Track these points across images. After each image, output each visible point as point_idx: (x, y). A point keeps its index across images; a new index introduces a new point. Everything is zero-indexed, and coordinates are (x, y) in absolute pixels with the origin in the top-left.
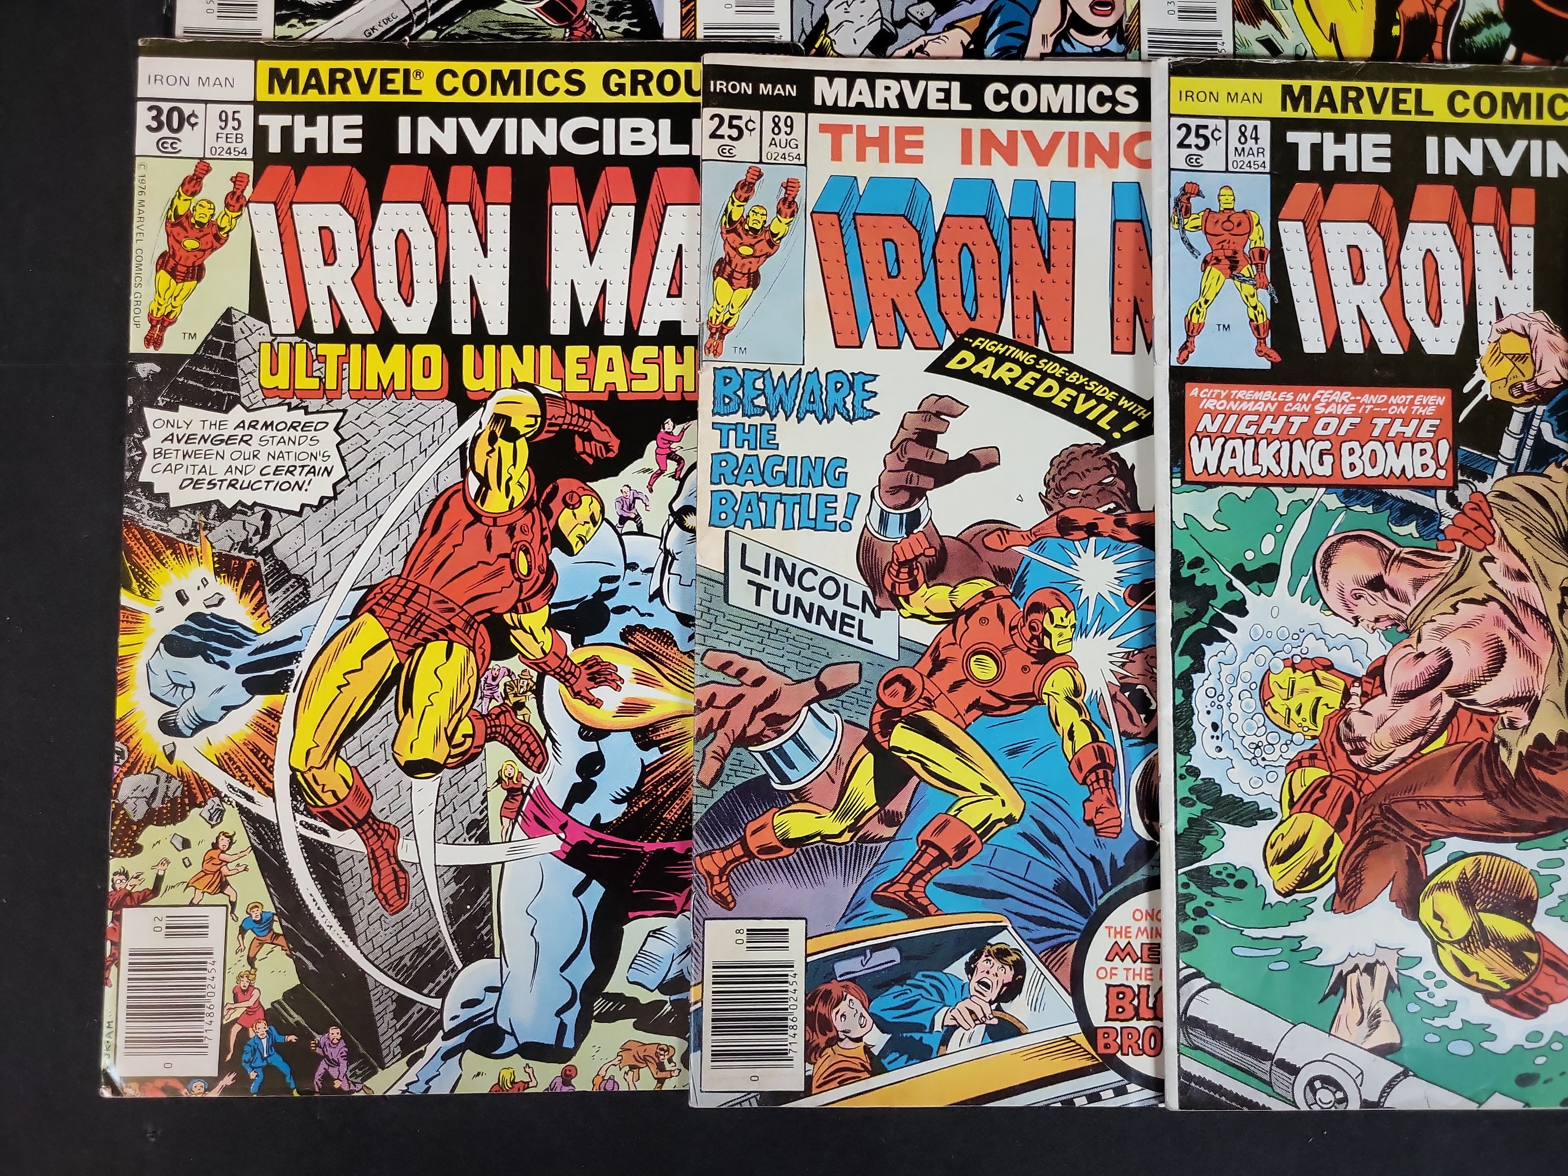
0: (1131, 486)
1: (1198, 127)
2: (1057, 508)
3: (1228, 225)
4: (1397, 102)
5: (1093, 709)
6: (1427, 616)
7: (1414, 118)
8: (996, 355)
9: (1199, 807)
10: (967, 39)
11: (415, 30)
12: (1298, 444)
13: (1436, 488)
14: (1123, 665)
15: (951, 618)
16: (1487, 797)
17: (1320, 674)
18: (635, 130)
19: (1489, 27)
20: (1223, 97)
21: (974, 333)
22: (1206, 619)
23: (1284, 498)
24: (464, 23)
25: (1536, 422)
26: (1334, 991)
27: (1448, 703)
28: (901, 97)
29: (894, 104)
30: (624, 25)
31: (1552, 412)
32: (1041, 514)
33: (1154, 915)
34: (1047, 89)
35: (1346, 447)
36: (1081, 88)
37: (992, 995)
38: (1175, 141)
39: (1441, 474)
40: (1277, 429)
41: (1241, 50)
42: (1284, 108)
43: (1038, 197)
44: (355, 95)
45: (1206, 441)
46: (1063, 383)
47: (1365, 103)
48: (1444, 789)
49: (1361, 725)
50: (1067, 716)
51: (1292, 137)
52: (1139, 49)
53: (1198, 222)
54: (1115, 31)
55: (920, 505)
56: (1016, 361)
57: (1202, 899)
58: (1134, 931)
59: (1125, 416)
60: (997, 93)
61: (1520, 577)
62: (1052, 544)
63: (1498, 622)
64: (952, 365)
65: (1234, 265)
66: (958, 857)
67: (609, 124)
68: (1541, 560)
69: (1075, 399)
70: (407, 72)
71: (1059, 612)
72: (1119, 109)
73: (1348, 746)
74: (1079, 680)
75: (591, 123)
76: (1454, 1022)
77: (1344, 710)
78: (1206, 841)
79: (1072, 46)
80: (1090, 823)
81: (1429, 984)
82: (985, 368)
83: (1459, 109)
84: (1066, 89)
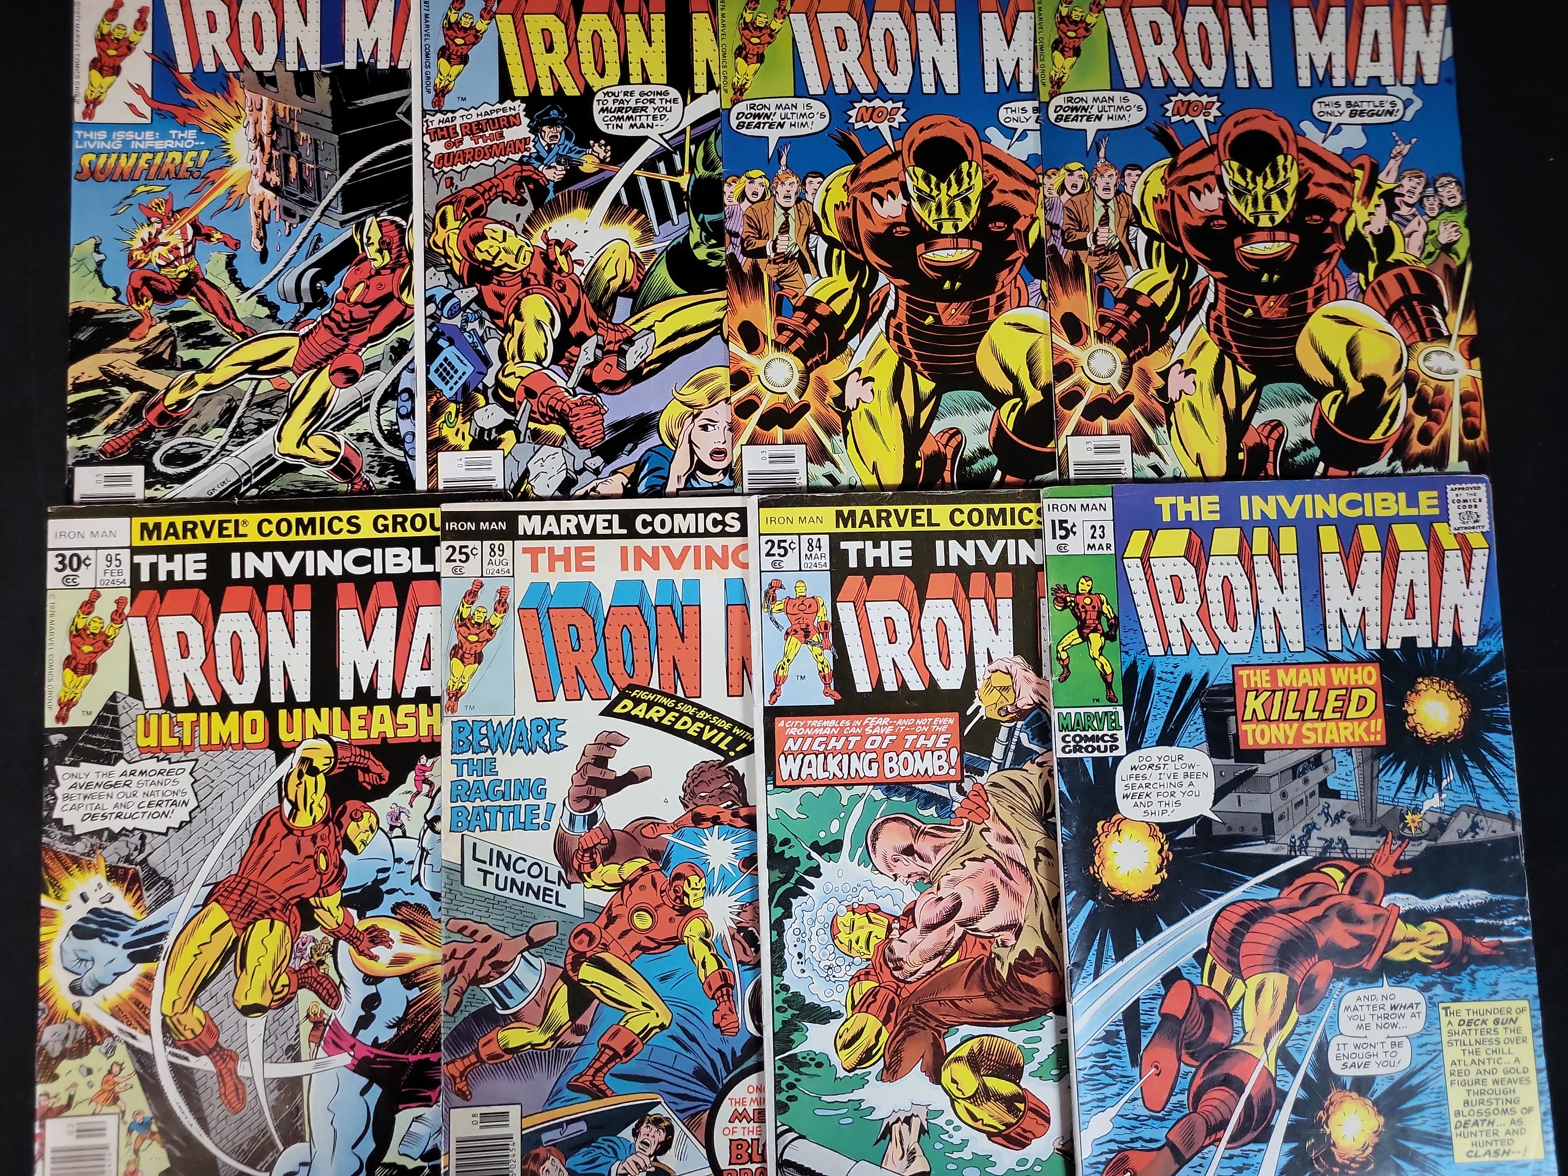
0: (743, 789)
1: (780, 542)
2: (692, 806)
3: (802, 607)
4: (914, 518)
5: (719, 945)
6: (943, 871)
7: (927, 528)
8: (648, 701)
9: (790, 1012)
10: (626, 481)
11: (243, 489)
12: (854, 756)
13: (949, 782)
14: (739, 914)
15: (620, 887)
16: (988, 995)
17: (871, 915)
18: (396, 556)
19: (982, 458)
20: (796, 520)
21: (632, 687)
22: (793, 881)
23: (845, 794)
24: (277, 482)
25: (1017, 733)
26: (883, 1137)
27: (959, 931)
28: (578, 527)
29: (574, 532)
30: (389, 479)
31: (1027, 725)
32: (681, 811)
33: (761, 1089)
34: (678, 517)
35: (887, 756)
36: (701, 516)
37: (651, 1150)
38: (763, 553)
39: (952, 772)
40: (839, 745)
41: (812, 483)
42: (838, 526)
43: (674, 591)
44: (201, 539)
45: (790, 757)
46: (694, 719)
47: (893, 520)
48: (957, 992)
49: (900, 950)
50: (701, 951)
51: (844, 545)
53: (782, 607)
54: (727, 470)
55: (597, 809)
56: (662, 705)
57: (792, 1076)
58: (748, 1101)
59: (738, 740)
60: (644, 521)
61: (1008, 841)
62: (689, 831)
63: (993, 873)
64: (618, 710)
65: (807, 634)
66: (627, 1055)
67: (378, 552)
68: (1022, 829)
69: (703, 730)
70: (237, 522)
71: (694, 879)
72: (727, 529)
73: (891, 965)
74: (708, 926)
75: (365, 552)
76: (966, 1154)
77: (888, 939)
78: (794, 1036)
79: (698, 482)
80: (717, 1026)
81: (949, 1128)
82: (640, 711)
83: (957, 521)
84: (691, 517)
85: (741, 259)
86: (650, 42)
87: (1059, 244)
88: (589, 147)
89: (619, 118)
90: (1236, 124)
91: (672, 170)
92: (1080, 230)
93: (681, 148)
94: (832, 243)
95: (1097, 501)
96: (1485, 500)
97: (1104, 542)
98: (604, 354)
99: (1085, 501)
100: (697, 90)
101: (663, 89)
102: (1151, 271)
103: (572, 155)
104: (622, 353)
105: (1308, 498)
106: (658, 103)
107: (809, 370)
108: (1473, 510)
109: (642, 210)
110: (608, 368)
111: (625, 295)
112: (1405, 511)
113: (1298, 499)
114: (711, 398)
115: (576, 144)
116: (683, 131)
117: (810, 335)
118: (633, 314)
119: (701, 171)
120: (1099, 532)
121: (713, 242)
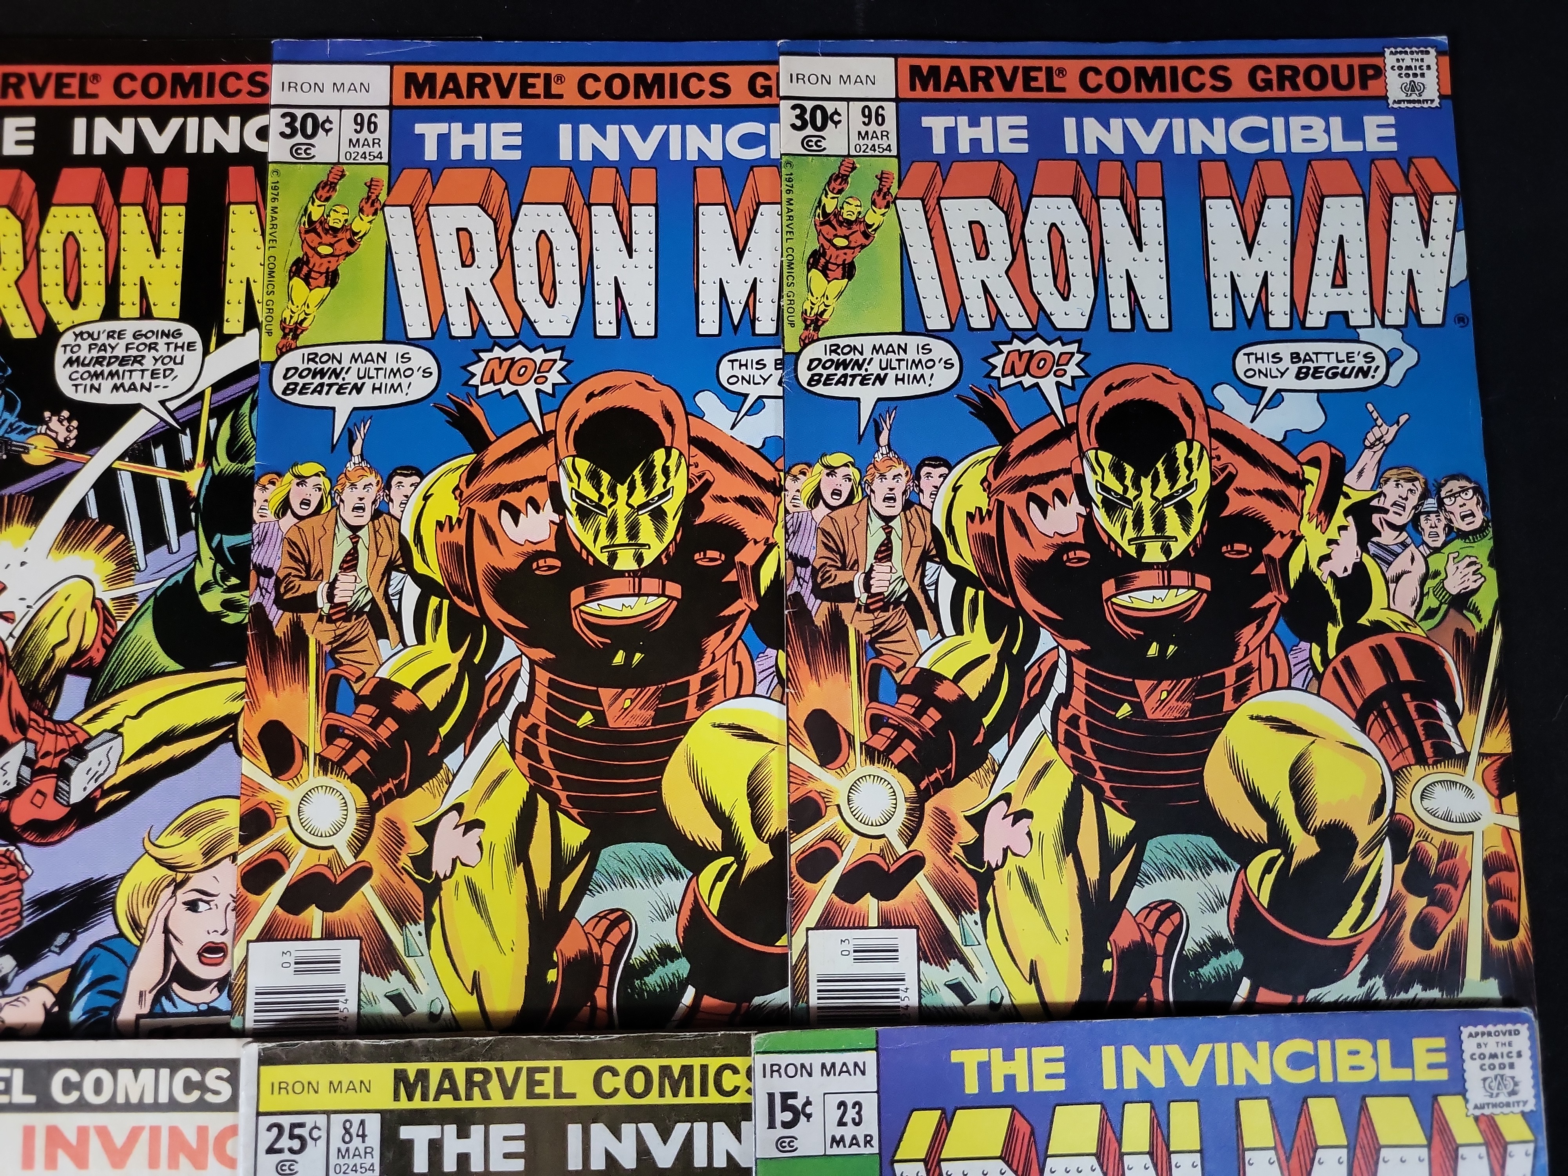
1: (293, 1126)
4: (532, 1083)
7: (552, 1102)
10: (50, 1000)
19: (664, 965)
20: (324, 1087)
34: (125, 1075)
36: (165, 1073)
38: (263, 1145)
41: (367, 1009)
42: (397, 1097)
47: (494, 1087)
51: (406, 1132)
52: (244, 1015)
54: (223, 983)
60: (66, 1082)
72: (209, 1098)
79: (174, 1005)
83: (607, 1088)
84: (147, 1074)
85: (274, 613)
86: (158, 251)
87: (806, 592)
88: (42, 421)
89: (96, 375)
90: (1109, 390)
91: (175, 461)
92: (843, 568)
93: (193, 424)
94: (427, 586)
95: (850, 1058)
96: (1527, 1053)
97: (860, 1132)
98: (34, 774)
99: (828, 1058)
100: (227, 329)
101: (173, 326)
102: (960, 639)
103: (13, 436)
104: (64, 773)
105: (1221, 1049)
106: (162, 350)
107: (374, 807)
108: (1507, 1072)
109: (121, 527)
110: (39, 799)
111: (80, 672)
112: (1390, 1074)
113: (1203, 1051)
114: (208, 853)
115: (21, 417)
116: (200, 396)
117: (380, 744)
118: (89, 703)
119: (223, 463)
120: (851, 1113)
121: (234, 581)
